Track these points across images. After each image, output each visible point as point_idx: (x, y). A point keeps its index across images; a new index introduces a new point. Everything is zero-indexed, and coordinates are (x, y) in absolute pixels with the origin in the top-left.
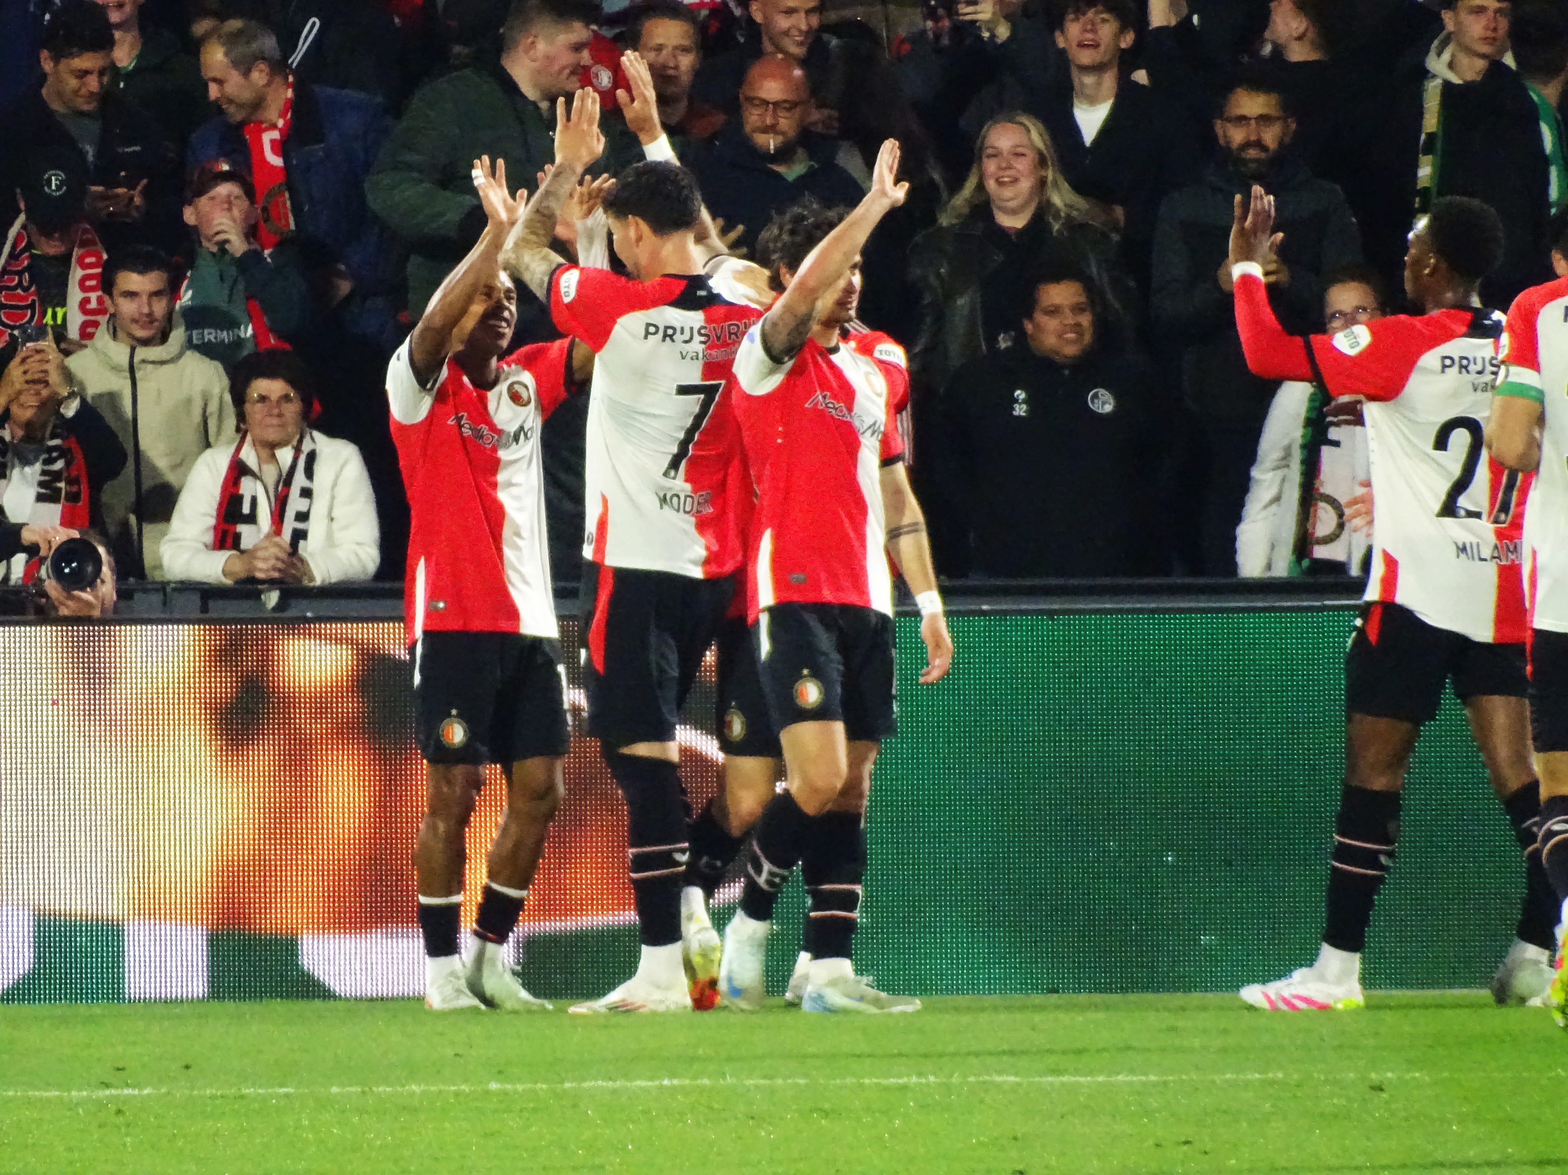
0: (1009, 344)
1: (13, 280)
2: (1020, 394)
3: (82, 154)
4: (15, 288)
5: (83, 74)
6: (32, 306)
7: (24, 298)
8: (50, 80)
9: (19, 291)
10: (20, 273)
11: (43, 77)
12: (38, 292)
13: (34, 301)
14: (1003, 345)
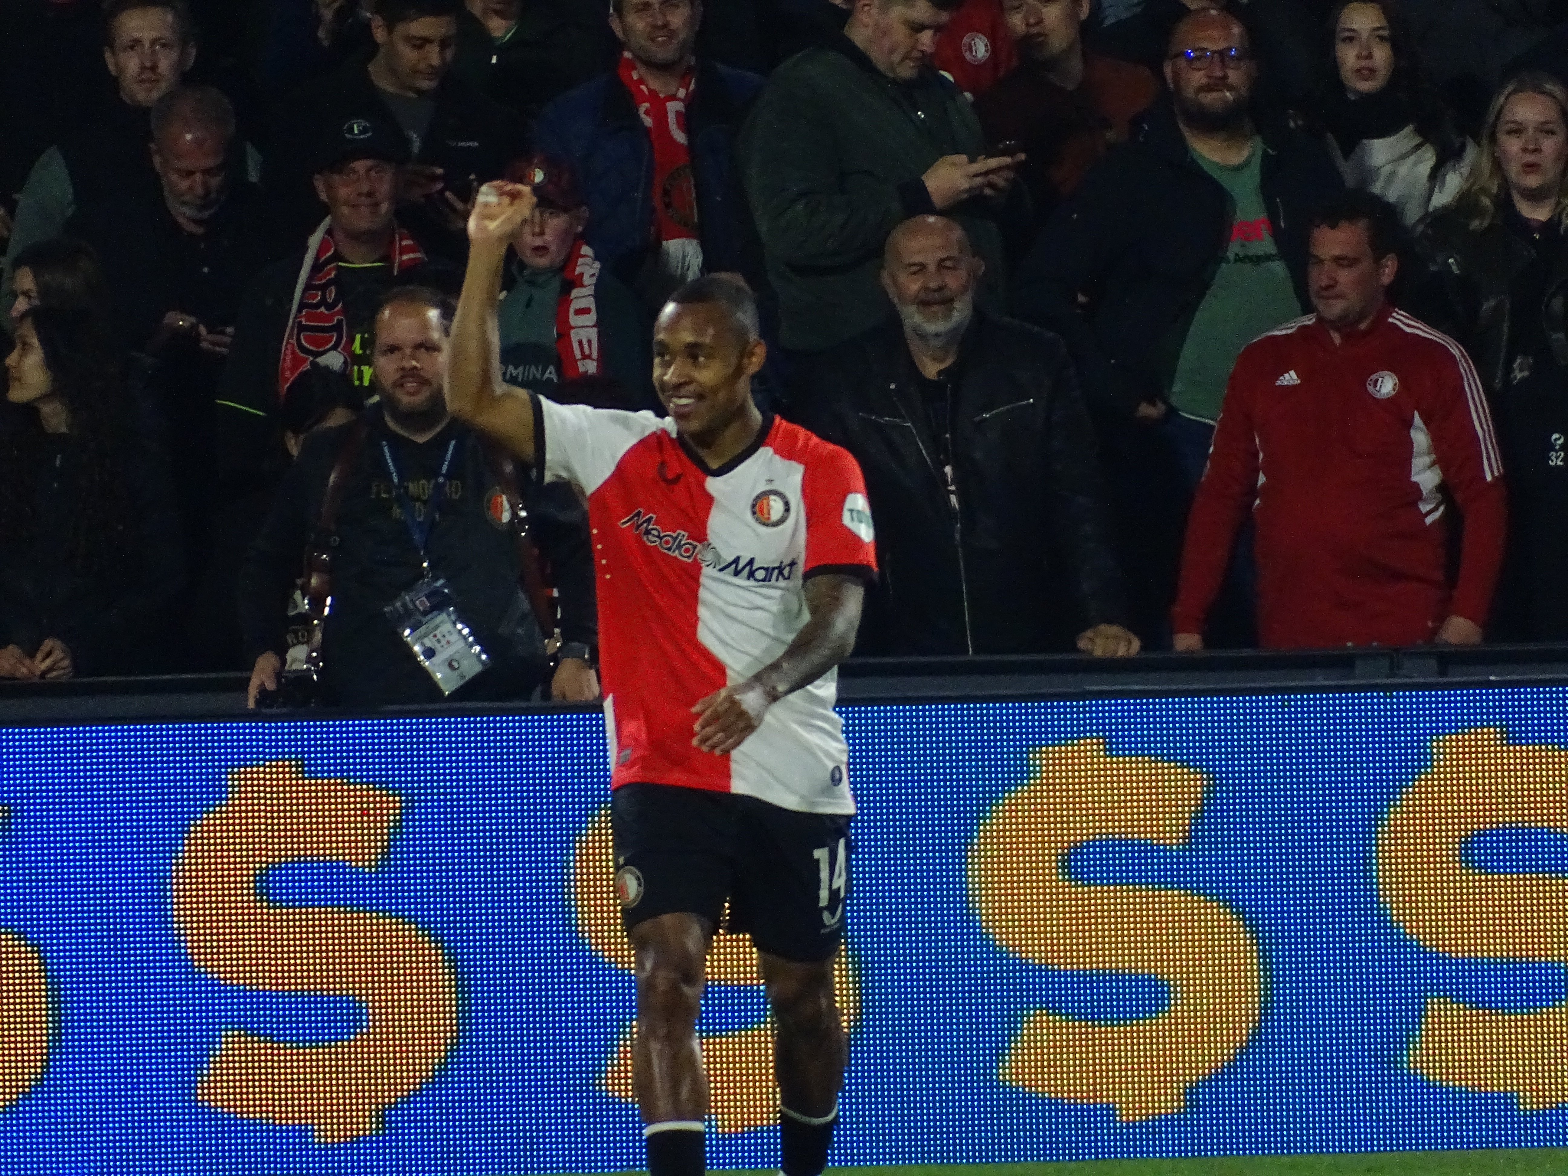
0: (1526, 373)
1: (316, 296)
2: (1558, 439)
3: (408, 142)
4: (317, 306)
5: (421, 43)
6: (338, 328)
7: (329, 318)
8: (382, 51)
9: (323, 309)
10: (323, 288)
11: (374, 47)
12: (344, 311)
13: (340, 322)
14: (1519, 375)
